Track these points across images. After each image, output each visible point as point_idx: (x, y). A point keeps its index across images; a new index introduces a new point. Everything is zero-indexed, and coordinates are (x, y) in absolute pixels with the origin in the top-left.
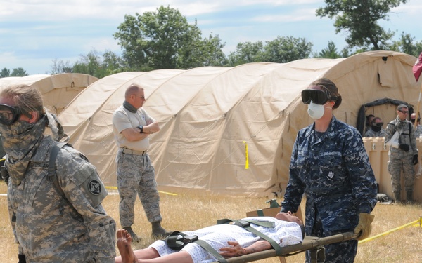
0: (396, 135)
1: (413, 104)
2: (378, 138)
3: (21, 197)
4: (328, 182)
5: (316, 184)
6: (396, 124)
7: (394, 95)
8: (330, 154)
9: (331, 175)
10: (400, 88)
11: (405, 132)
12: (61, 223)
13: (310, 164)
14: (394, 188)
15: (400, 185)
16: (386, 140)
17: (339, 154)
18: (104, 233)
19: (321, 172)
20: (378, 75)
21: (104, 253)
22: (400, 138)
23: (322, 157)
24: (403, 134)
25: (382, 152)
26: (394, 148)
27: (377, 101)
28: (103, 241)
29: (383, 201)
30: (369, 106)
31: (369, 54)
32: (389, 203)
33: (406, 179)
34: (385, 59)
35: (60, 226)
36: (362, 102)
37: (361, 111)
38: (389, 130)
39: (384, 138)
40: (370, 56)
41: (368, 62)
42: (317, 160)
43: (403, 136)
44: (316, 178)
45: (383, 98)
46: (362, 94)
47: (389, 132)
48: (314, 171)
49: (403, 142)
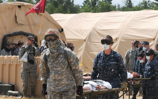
0: (26, 54)
1: (37, 36)
2: (14, 56)
3: (56, 65)
4: (112, 73)
5: (107, 73)
6: (26, 47)
7: (26, 29)
8: (113, 63)
9: (113, 70)
10: (29, 25)
11: (31, 52)
12: (68, 72)
13: (105, 66)
14: (23, 88)
15: (27, 86)
16: (19, 57)
17: (116, 63)
18: (81, 74)
19: (110, 69)
20: (16, 16)
21: (81, 81)
22: (28, 56)
23: (110, 64)
24: (30, 53)
25: (17, 65)
26: (24, 62)
27: (15, 33)
28: (81, 77)
29: (17, 96)
30: (10, 35)
31: (10, 4)
32: (20, 97)
33: (32, 82)
34: (19, 7)
35: (68, 73)
36: (5, 33)
37: (5, 38)
38: (21, 51)
39: (18, 56)
40: (10, 5)
41: (9, 8)
42: (108, 65)
43: (30, 55)
44: (107, 71)
45: (19, 31)
46: (5, 28)
47: (21, 52)
48: (107, 69)
49: (30, 59)
